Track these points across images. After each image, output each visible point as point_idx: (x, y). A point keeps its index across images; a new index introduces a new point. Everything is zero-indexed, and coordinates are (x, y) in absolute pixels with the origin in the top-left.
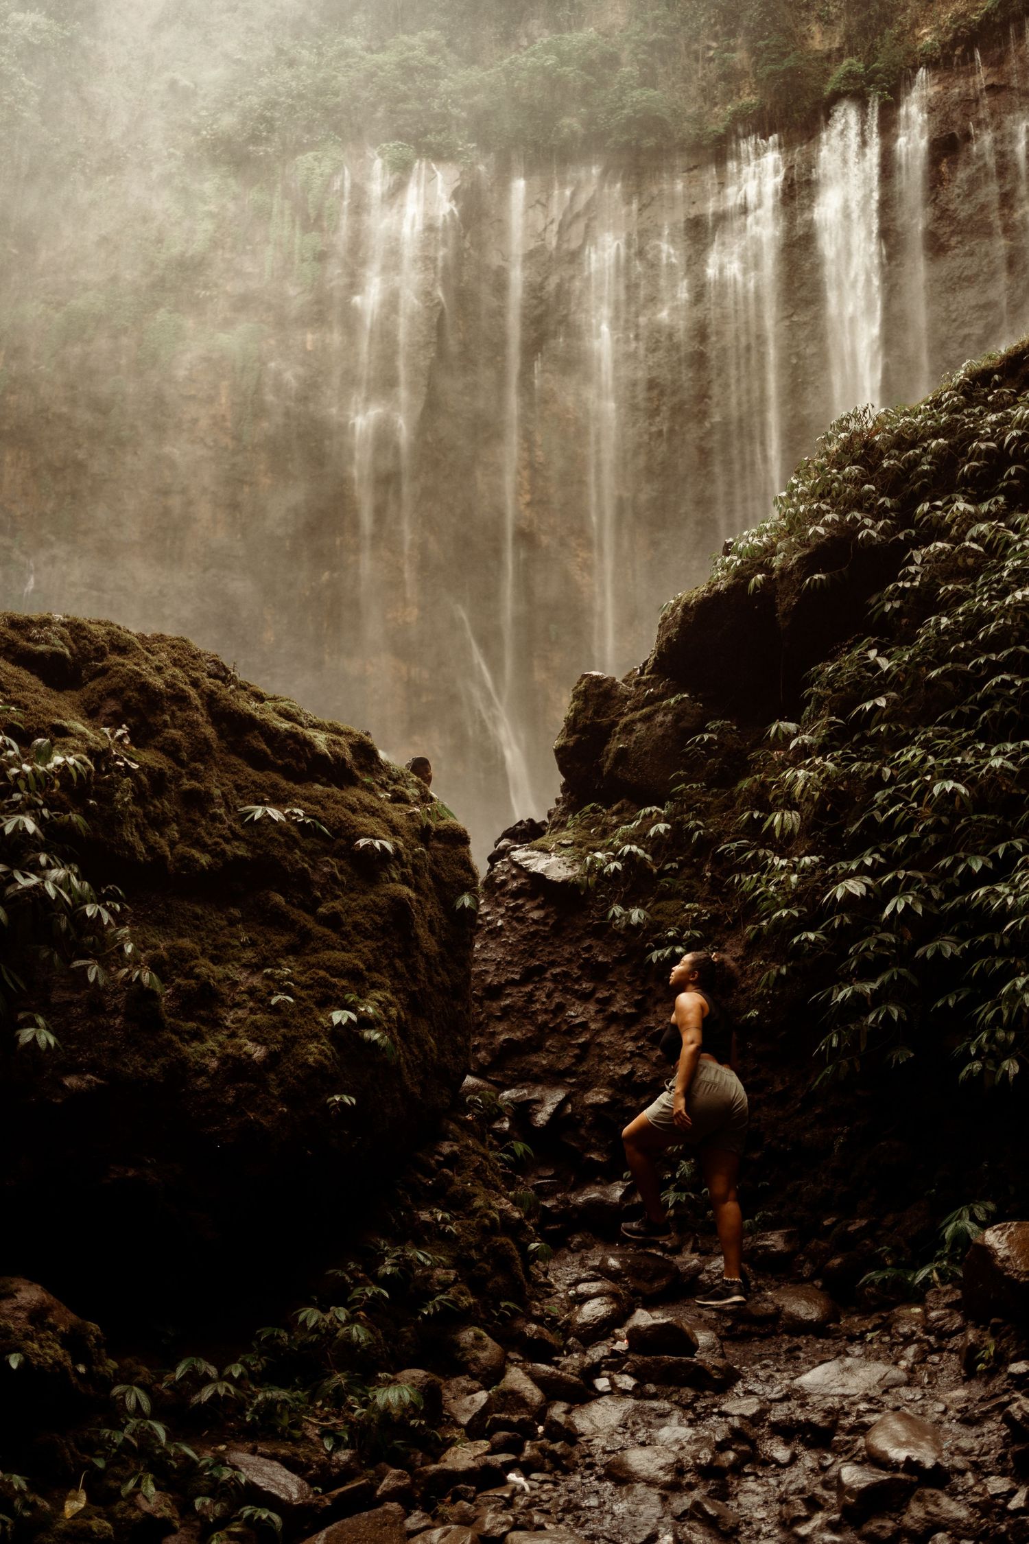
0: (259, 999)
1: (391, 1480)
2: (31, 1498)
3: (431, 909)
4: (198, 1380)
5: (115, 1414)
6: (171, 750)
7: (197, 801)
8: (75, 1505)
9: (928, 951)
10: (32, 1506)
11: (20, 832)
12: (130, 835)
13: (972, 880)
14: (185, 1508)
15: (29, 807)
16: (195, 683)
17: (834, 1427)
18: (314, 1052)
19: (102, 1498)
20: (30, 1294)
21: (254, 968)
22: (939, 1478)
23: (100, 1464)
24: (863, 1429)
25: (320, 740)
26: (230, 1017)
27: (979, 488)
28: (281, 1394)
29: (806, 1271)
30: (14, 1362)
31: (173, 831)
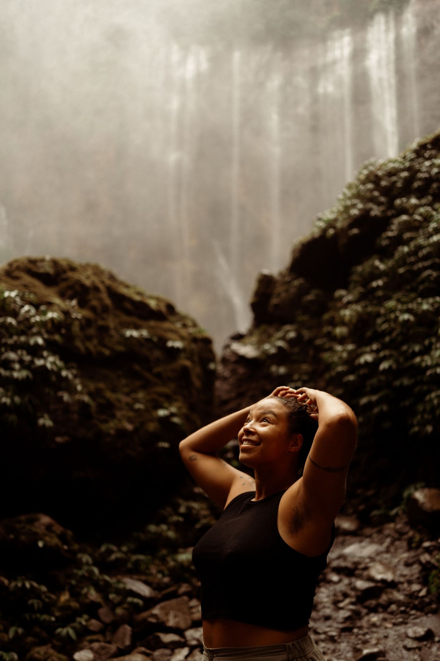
0: (130, 406)
1: (184, 588)
2: (48, 594)
3: (198, 370)
4: (110, 552)
5: (79, 565)
6: (93, 309)
7: (104, 330)
8: (65, 597)
9: (397, 383)
10: (49, 597)
11: (36, 344)
12: (78, 344)
13: (415, 354)
14: (106, 599)
15: (39, 334)
16: (103, 282)
17: (356, 568)
18: (152, 426)
19: (75, 594)
20: (45, 520)
21: (128, 394)
22: (393, 585)
23: (74, 582)
24: (366, 568)
25: (153, 304)
26: (119, 414)
27: (421, 193)
28: (141, 557)
29: (350, 511)
30: (40, 544)
31: (95, 341)
